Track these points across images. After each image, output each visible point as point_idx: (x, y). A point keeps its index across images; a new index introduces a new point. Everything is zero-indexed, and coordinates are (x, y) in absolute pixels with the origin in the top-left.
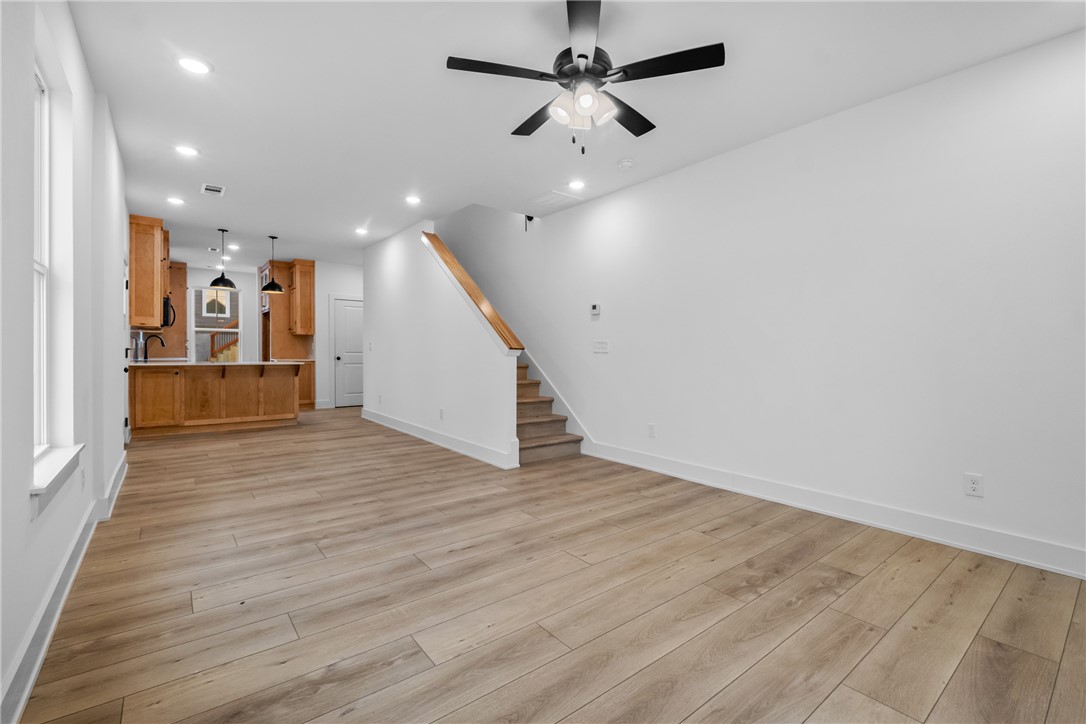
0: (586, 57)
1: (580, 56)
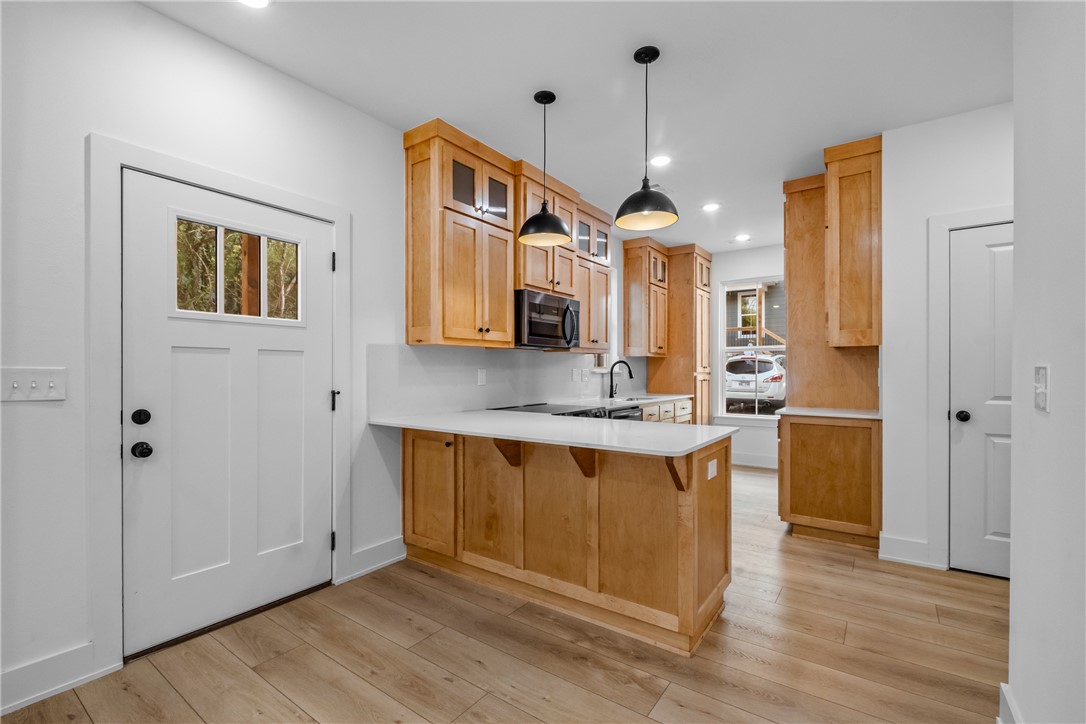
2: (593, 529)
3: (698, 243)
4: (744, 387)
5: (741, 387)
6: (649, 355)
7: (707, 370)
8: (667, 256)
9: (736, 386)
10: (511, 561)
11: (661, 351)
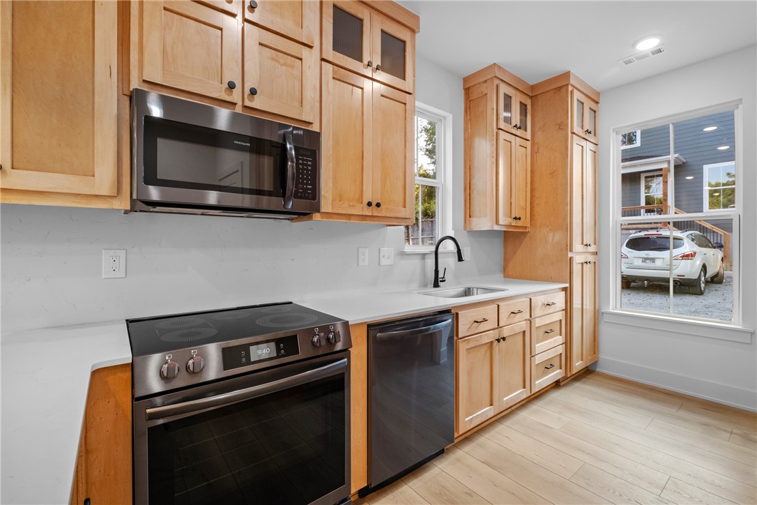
3: (573, 71)
4: (649, 264)
5: (644, 264)
6: (496, 228)
7: (592, 249)
8: (531, 97)
9: (638, 263)
11: (519, 223)
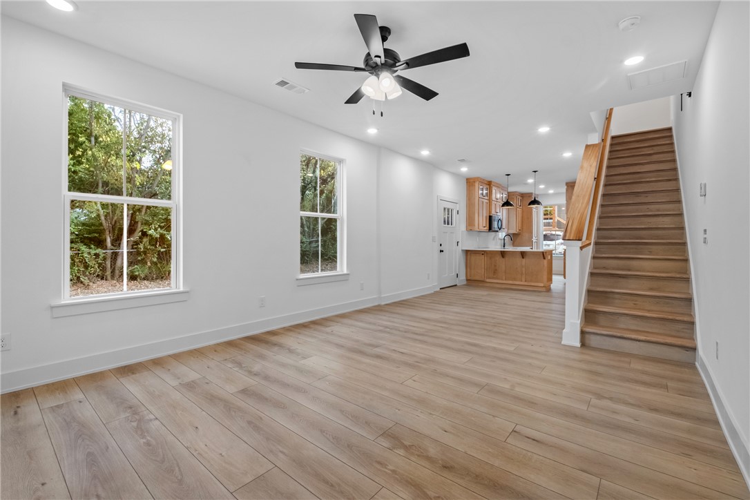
0: (380, 57)
1: (376, 56)
2: (524, 269)
10: (502, 280)
11: (520, 231)
